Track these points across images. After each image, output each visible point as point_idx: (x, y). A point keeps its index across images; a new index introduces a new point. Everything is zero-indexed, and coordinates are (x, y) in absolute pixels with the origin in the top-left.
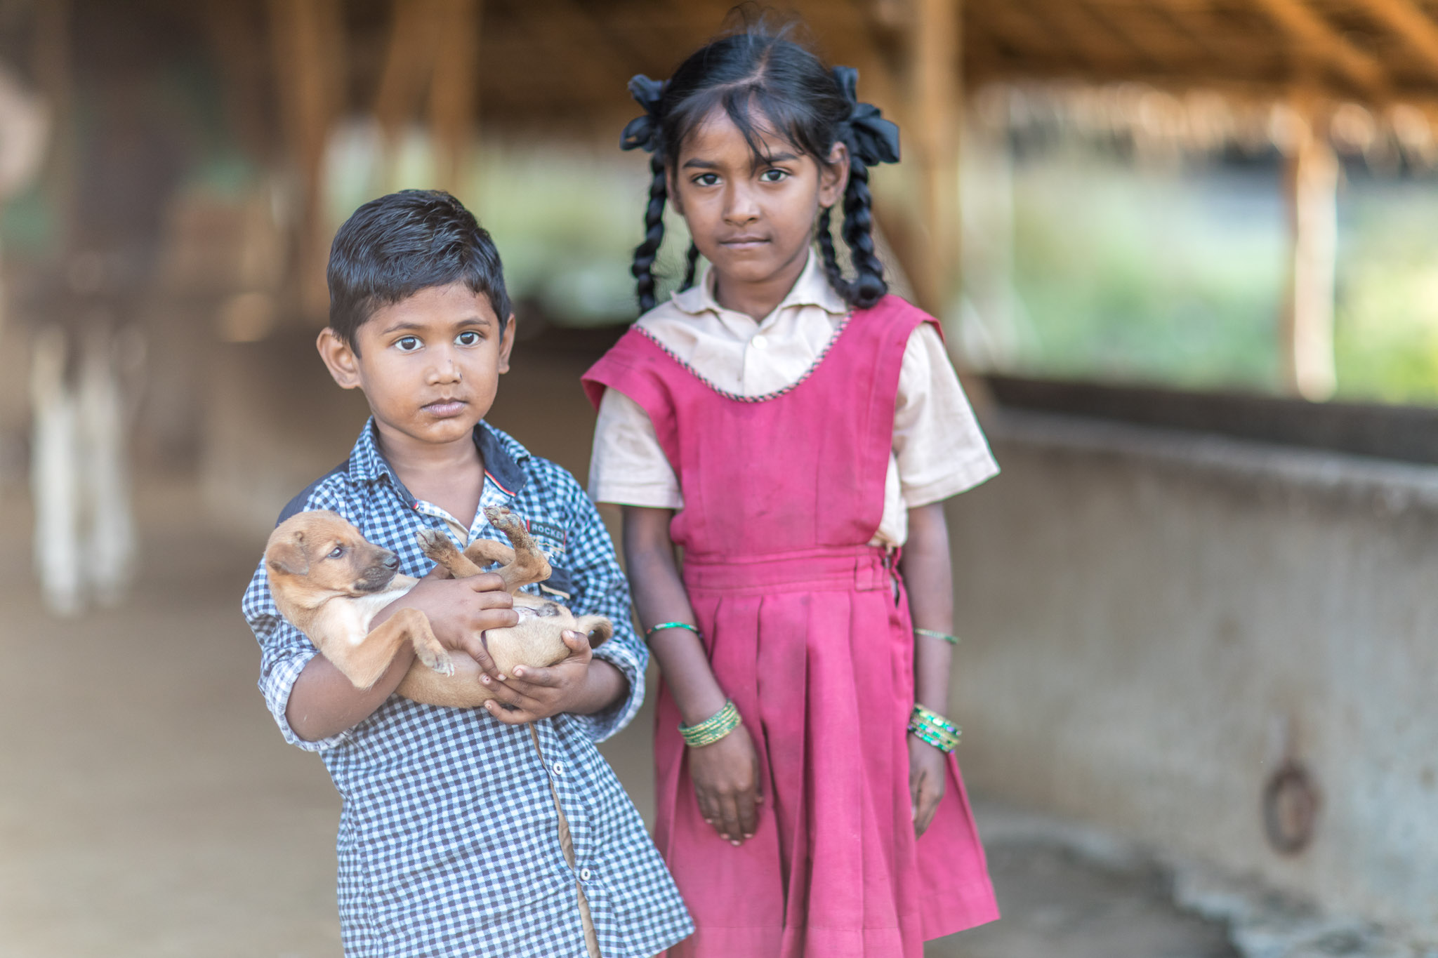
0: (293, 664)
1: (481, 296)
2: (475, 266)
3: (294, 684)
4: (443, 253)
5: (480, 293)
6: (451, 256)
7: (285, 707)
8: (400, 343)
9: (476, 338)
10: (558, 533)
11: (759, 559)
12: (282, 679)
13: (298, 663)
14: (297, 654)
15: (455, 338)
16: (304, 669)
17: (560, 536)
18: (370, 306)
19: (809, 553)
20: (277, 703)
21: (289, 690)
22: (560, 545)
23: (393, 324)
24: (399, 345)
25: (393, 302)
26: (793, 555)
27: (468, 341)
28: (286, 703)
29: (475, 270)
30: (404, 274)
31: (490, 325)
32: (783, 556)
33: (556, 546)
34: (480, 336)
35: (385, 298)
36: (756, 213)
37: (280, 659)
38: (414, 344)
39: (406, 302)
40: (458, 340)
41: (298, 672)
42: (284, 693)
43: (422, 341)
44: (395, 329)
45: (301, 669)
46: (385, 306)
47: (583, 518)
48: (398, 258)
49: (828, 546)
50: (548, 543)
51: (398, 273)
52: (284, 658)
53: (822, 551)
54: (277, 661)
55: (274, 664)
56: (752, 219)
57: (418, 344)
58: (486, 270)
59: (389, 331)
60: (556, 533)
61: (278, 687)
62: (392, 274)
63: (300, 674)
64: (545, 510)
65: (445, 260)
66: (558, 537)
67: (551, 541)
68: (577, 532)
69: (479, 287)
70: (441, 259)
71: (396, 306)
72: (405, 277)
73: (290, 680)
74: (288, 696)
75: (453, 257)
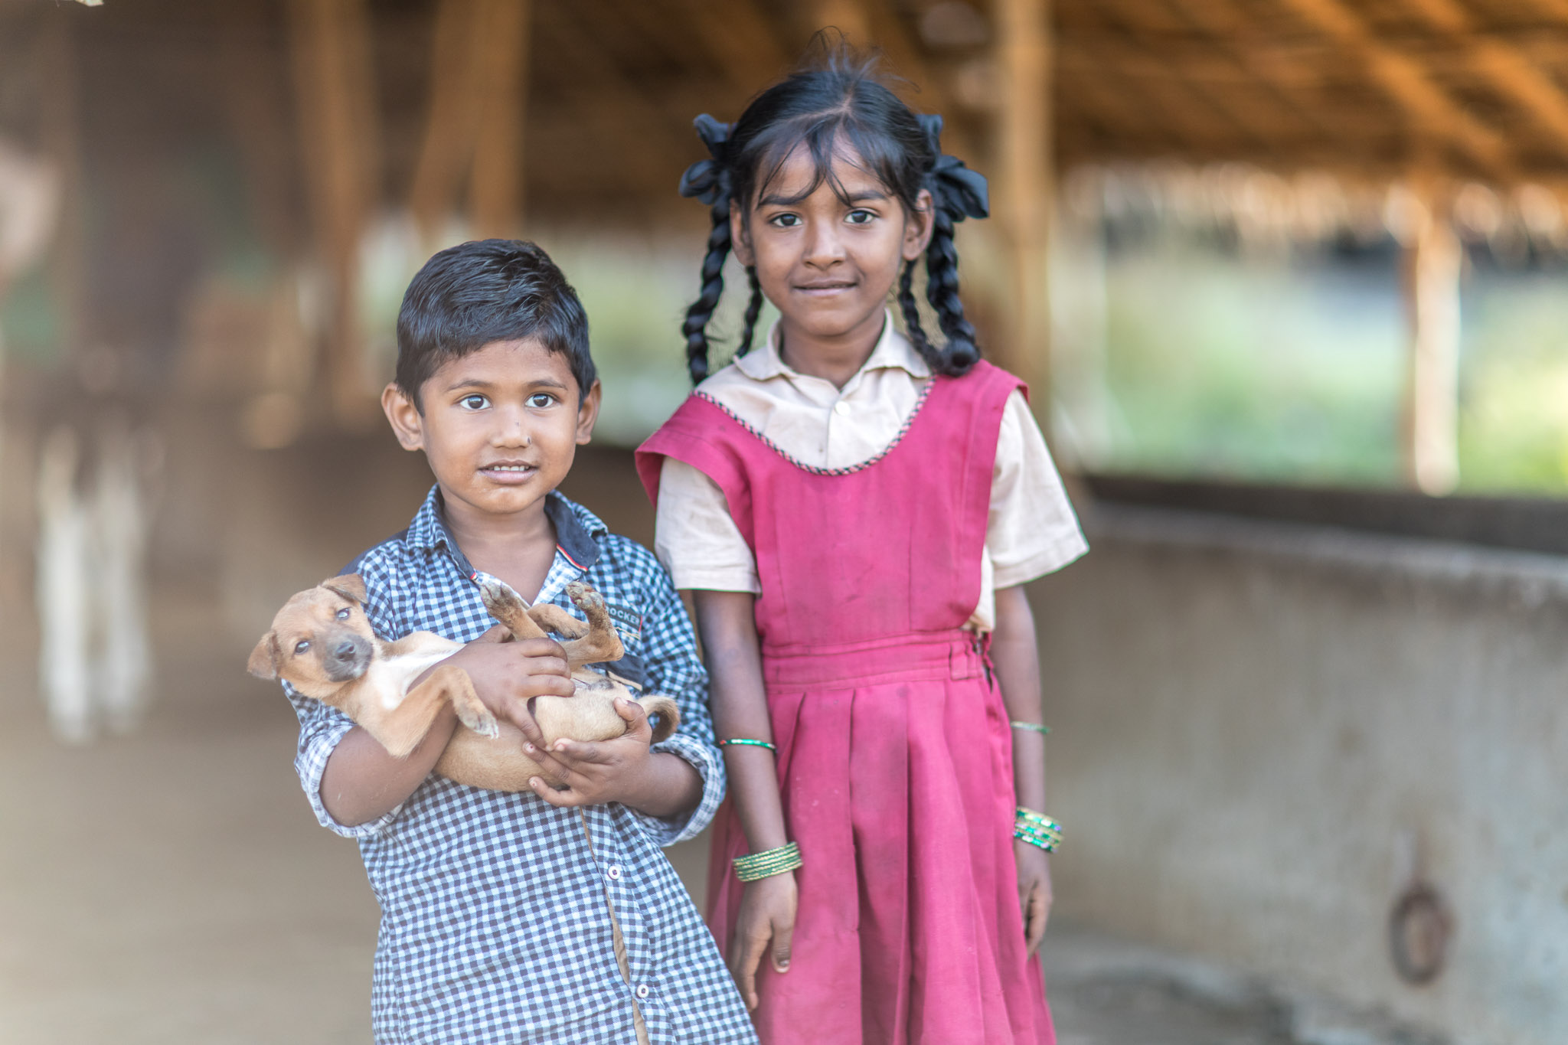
0: (329, 737)
1: (558, 356)
2: (553, 323)
3: (329, 757)
4: (517, 305)
5: (557, 353)
6: (525, 309)
7: (318, 783)
8: (466, 401)
9: (550, 401)
10: (633, 617)
11: (849, 648)
12: (316, 752)
13: (335, 735)
14: (335, 726)
15: (527, 399)
16: (340, 741)
17: (634, 621)
18: (436, 360)
19: (902, 640)
20: (310, 779)
21: (322, 765)
22: (634, 630)
23: (458, 380)
24: (465, 403)
25: (460, 356)
26: (886, 642)
27: (542, 404)
28: (319, 779)
29: (552, 327)
30: (472, 326)
31: (566, 389)
32: (876, 644)
33: (629, 631)
34: (554, 400)
35: (451, 351)
36: (841, 255)
37: (318, 733)
38: (481, 403)
39: (474, 356)
40: (531, 402)
41: (334, 745)
42: (318, 767)
43: (490, 400)
44: (459, 386)
45: (337, 742)
46: (450, 360)
47: (663, 603)
48: (467, 308)
49: (922, 632)
50: (621, 627)
51: (466, 324)
52: (321, 732)
53: (917, 638)
54: (315, 735)
55: (311, 739)
56: (837, 262)
57: (486, 404)
58: (565, 328)
59: (453, 388)
60: (630, 617)
61: (312, 762)
62: (460, 325)
63: (335, 747)
64: (619, 592)
65: (518, 313)
66: (632, 621)
67: (624, 626)
68: (655, 618)
69: (555, 345)
70: (513, 312)
71: (463, 360)
72: (473, 330)
73: (324, 753)
74: (322, 771)
75: (527, 311)
